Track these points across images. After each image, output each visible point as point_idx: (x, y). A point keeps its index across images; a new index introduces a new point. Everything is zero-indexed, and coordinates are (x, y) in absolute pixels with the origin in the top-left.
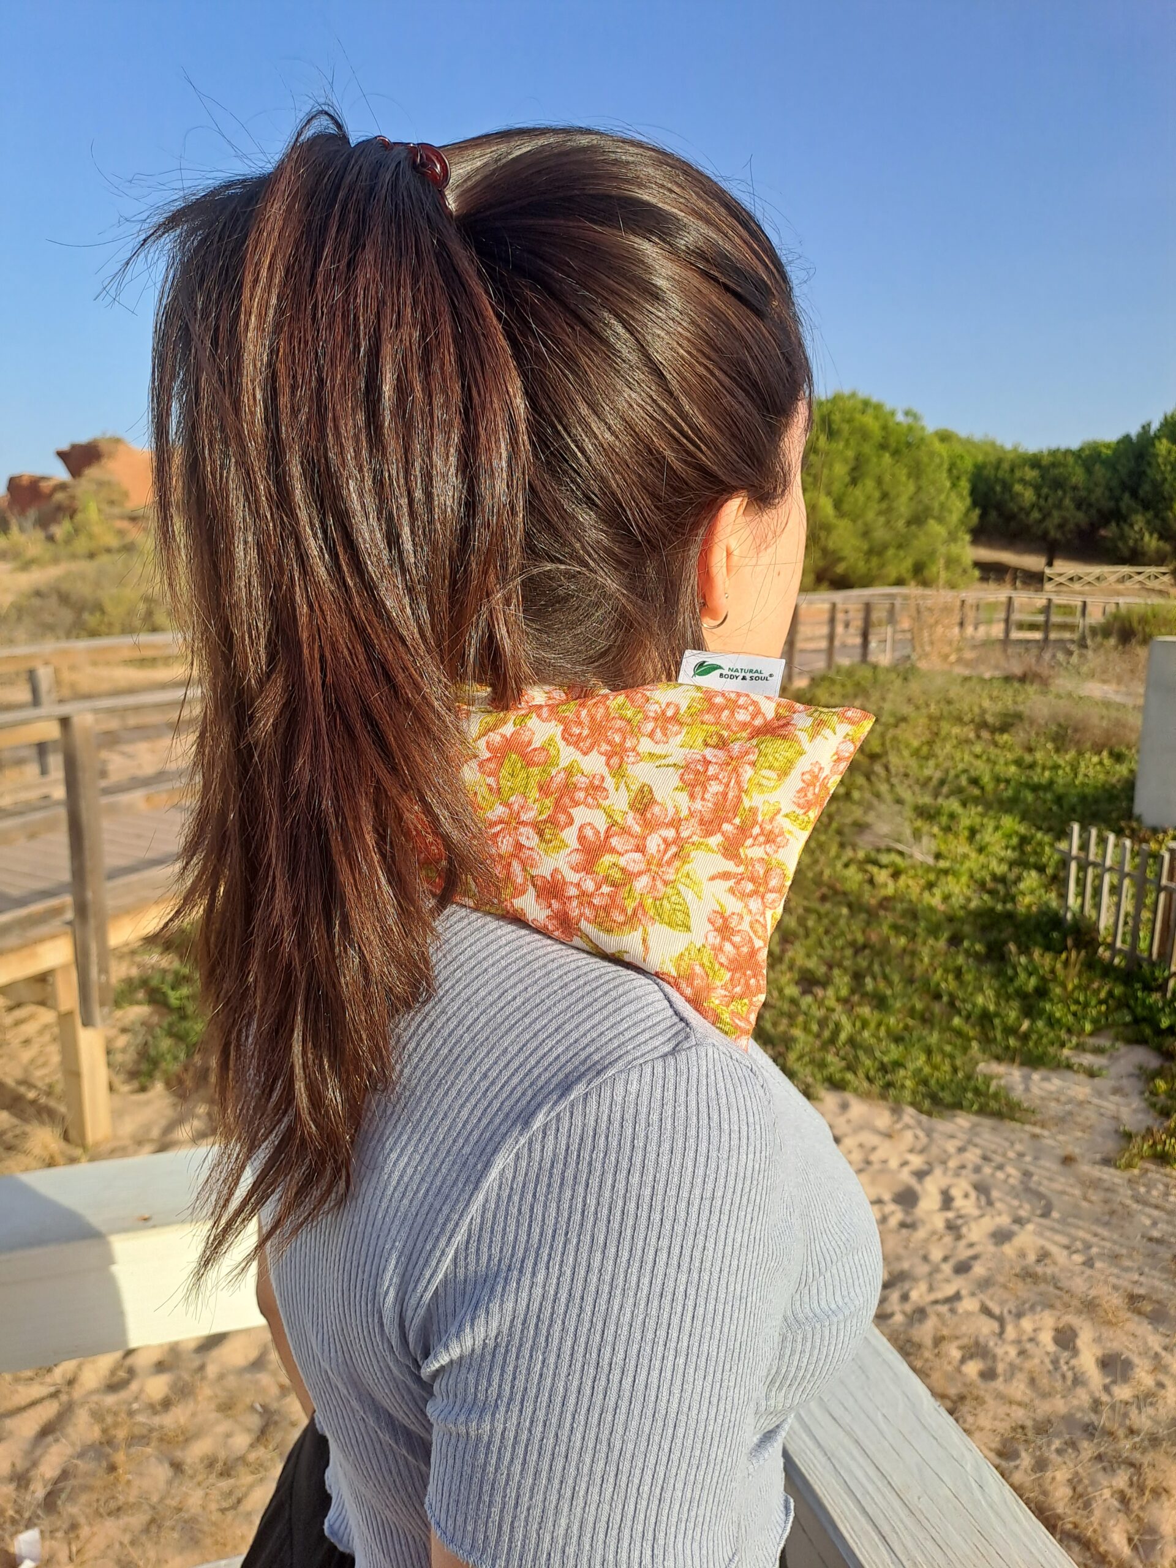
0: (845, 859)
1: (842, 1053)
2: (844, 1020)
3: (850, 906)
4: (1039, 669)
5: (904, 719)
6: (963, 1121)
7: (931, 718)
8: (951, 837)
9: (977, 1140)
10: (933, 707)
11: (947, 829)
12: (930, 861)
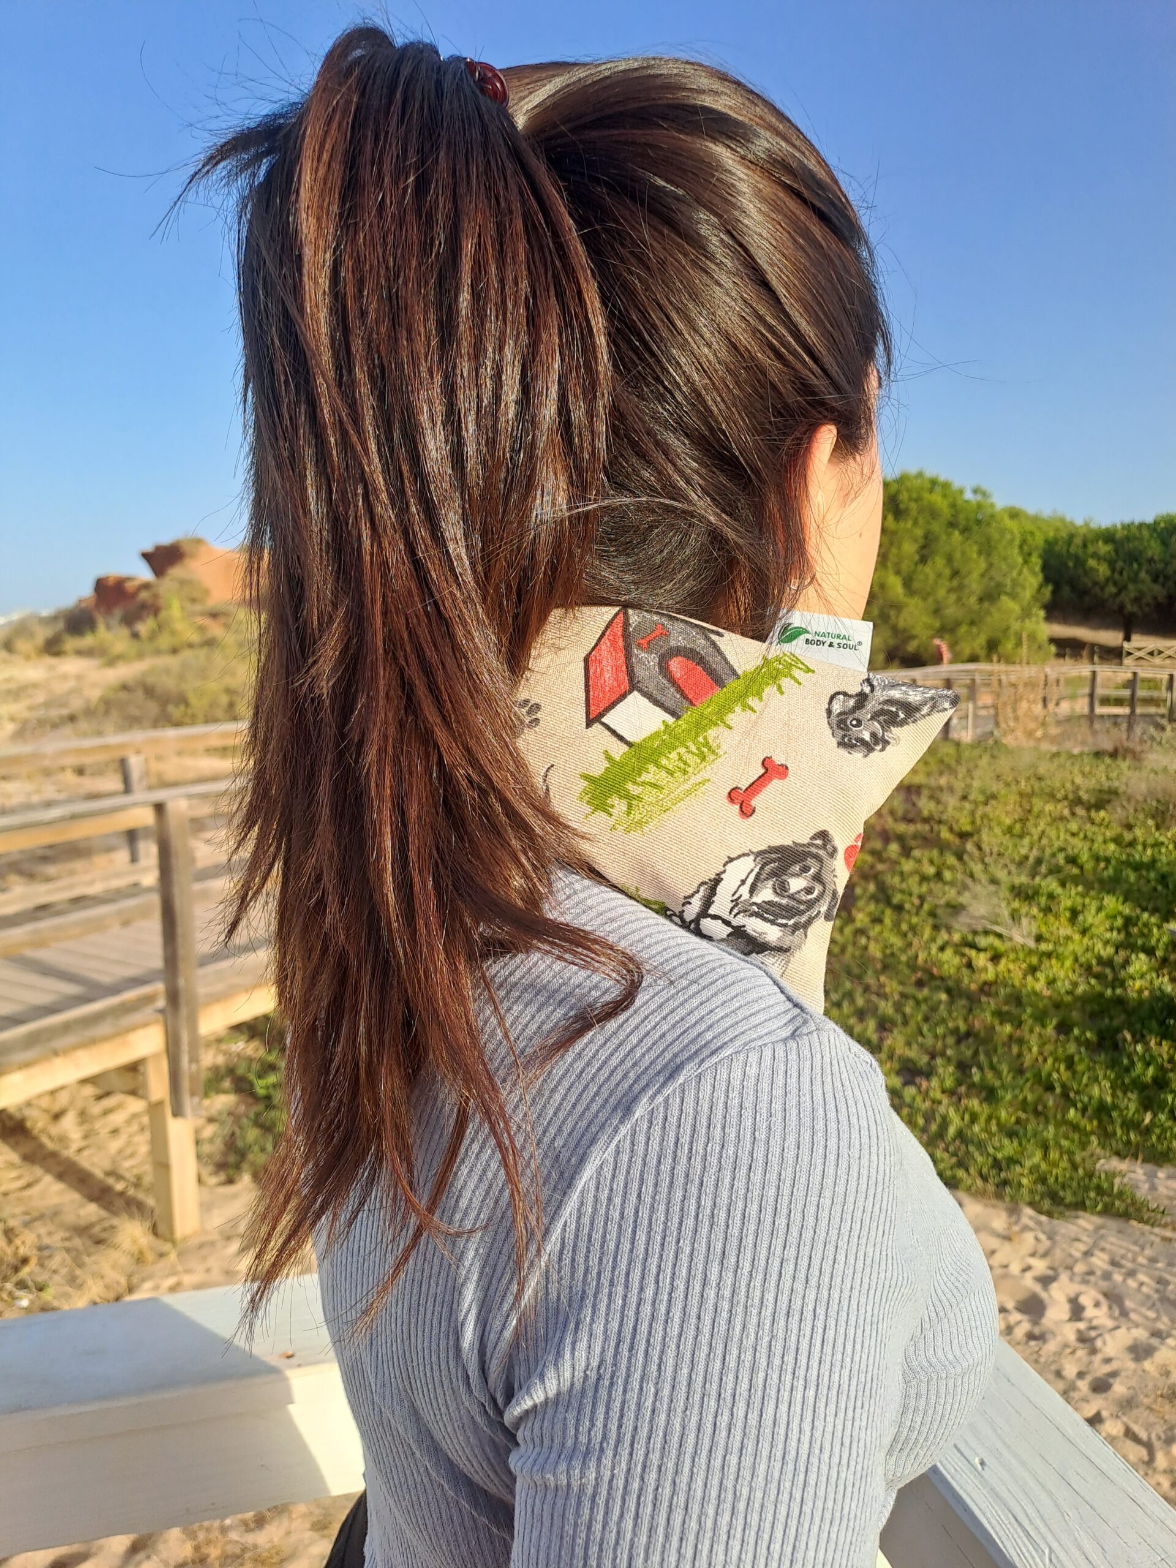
0: (940, 942)
1: (951, 1149)
2: (952, 1112)
3: (949, 991)
4: (1131, 745)
5: (994, 797)
6: (1086, 1222)
7: (1021, 794)
8: (1051, 919)
9: (1103, 1244)
10: (1023, 783)
11: (1047, 910)
12: (1031, 944)
